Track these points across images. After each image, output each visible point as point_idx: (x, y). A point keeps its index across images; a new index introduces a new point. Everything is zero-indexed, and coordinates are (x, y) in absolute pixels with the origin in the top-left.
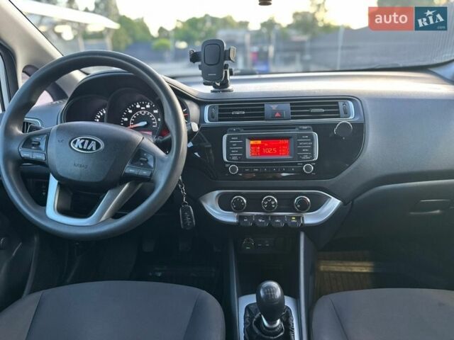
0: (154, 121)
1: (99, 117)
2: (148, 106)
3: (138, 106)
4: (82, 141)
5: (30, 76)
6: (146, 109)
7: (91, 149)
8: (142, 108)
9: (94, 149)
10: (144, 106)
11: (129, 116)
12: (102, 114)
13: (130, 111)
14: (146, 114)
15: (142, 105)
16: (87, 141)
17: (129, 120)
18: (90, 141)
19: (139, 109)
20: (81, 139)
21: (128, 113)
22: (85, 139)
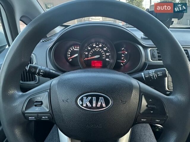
0: (104, 55)
1: (70, 51)
2: (100, 46)
3: (94, 45)
4: (90, 98)
5: (27, 25)
6: (99, 47)
7: (101, 107)
8: (97, 47)
9: (104, 105)
10: (98, 45)
11: (89, 51)
12: (72, 49)
13: (89, 48)
14: (99, 50)
15: (97, 45)
16: (94, 98)
17: (88, 54)
18: (98, 97)
19: (95, 47)
20: (87, 96)
21: (88, 49)
22: (92, 96)
